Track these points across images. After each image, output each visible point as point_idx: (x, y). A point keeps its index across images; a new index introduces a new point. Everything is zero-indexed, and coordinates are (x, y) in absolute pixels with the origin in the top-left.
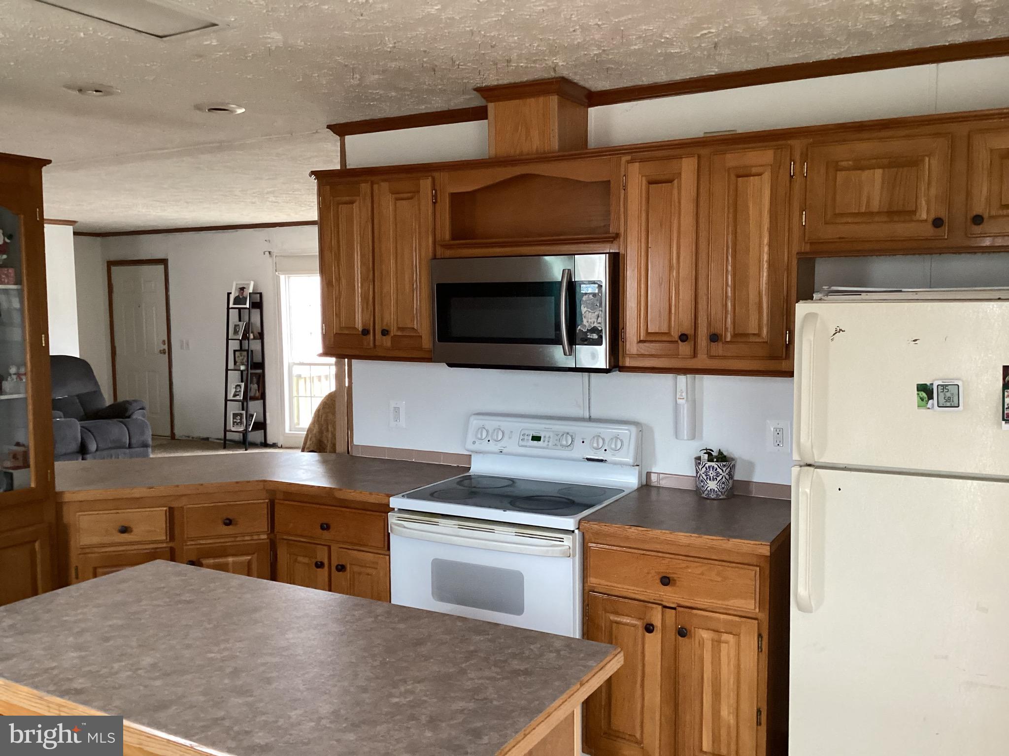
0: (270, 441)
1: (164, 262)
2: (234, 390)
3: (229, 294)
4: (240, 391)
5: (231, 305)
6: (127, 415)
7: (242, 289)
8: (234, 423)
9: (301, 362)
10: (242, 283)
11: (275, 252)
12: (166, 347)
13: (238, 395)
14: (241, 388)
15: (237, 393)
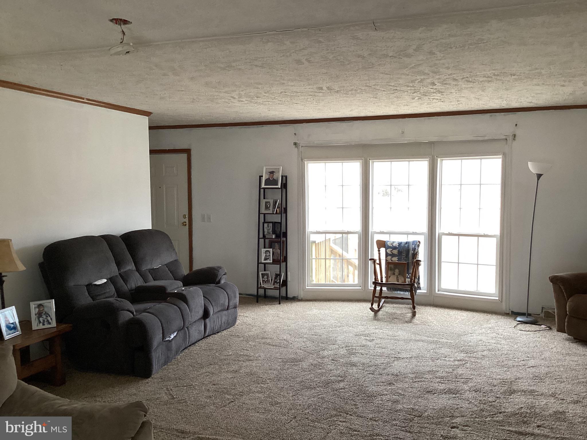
0: (290, 295)
1: (188, 151)
2: (265, 255)
3: (261, 177)
4: (269, 255)
5: (263, 186)
6: (217, 280)
7: (272, 173)
8: (263, 281)
9: (318, 231)
10: (272, 168)
11: (302, 143)
12: (187, 220)
13: (268, 259)
14: (270, 253)
15: (267, 258)
